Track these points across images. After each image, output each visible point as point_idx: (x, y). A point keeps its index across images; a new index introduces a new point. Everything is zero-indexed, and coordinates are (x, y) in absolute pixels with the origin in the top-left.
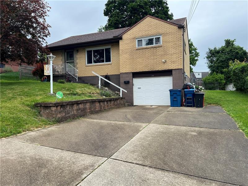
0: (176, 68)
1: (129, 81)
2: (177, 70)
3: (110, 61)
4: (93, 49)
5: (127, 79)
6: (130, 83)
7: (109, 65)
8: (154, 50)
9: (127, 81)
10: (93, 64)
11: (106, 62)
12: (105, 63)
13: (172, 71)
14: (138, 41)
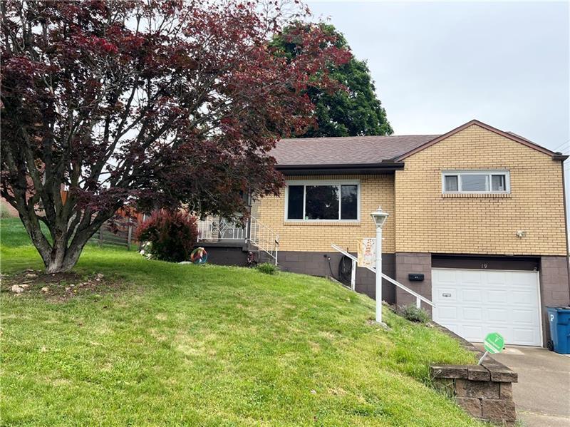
0: (550, 252)
1: (423, 276)
2: (554, 258)
3: (356, 218)
4: (305, 183)
5: (417, 270)
6: (425, 281)
7: (355, 228)
8: (492, 205)
9: (418, 275)
10: (305, 220)
11: (342, 218)
12: (340, 221)
13: (540, 259)
14: (446, 176)
